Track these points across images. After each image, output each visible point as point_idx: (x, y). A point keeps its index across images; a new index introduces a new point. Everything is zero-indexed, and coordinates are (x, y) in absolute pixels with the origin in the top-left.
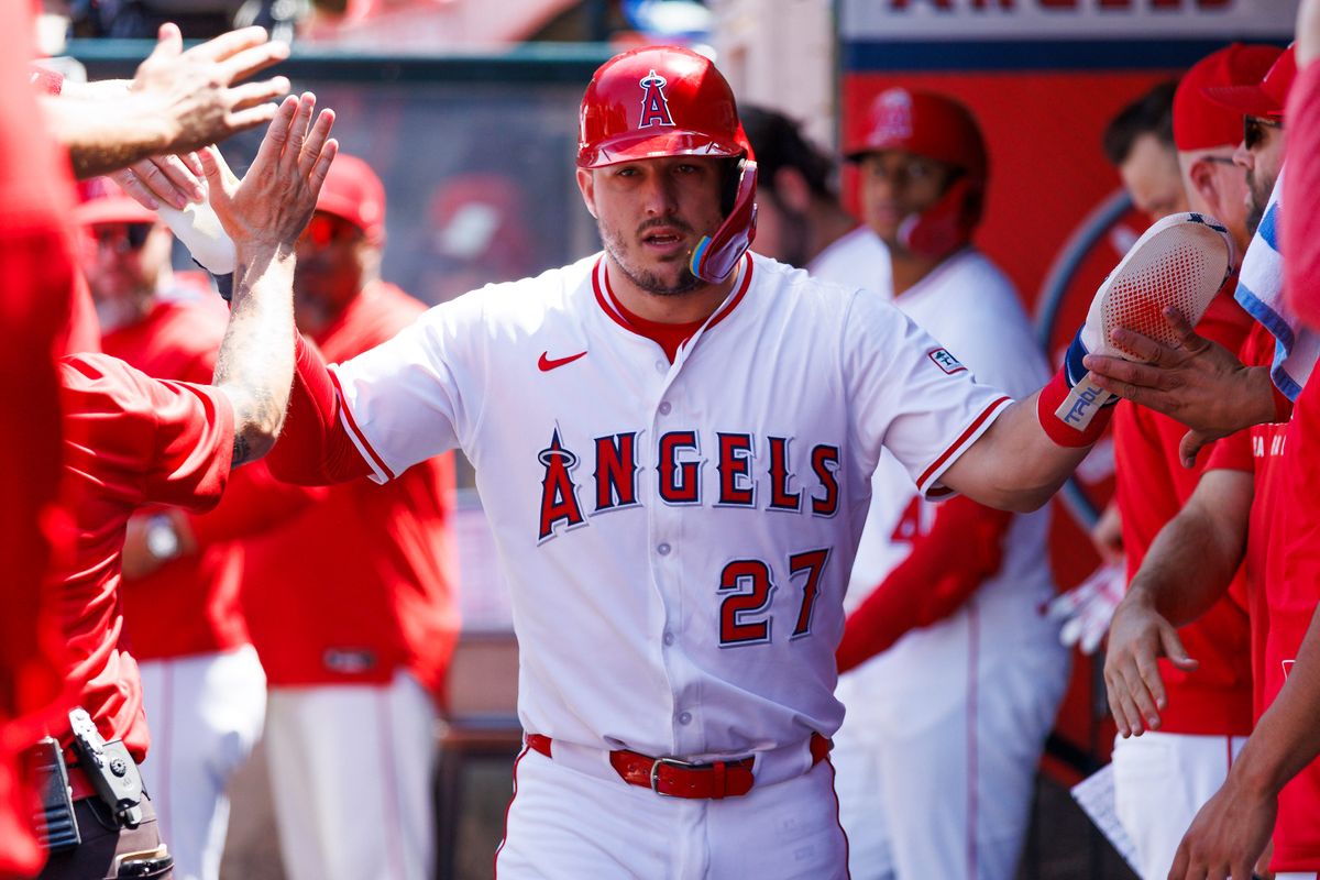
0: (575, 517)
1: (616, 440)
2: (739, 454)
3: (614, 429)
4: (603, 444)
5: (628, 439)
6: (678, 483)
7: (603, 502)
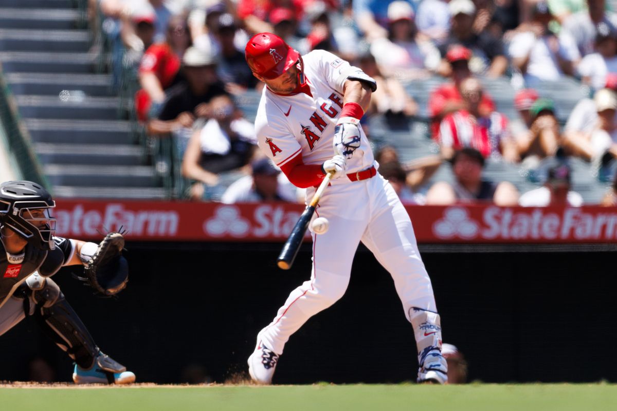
0: (317, 138)
1: (313, 116)
2: (335, 97)
3: (311, 115)
4: (312, 119)
5: (315, 114)
6: (332, 113)
7: (321, 130)
